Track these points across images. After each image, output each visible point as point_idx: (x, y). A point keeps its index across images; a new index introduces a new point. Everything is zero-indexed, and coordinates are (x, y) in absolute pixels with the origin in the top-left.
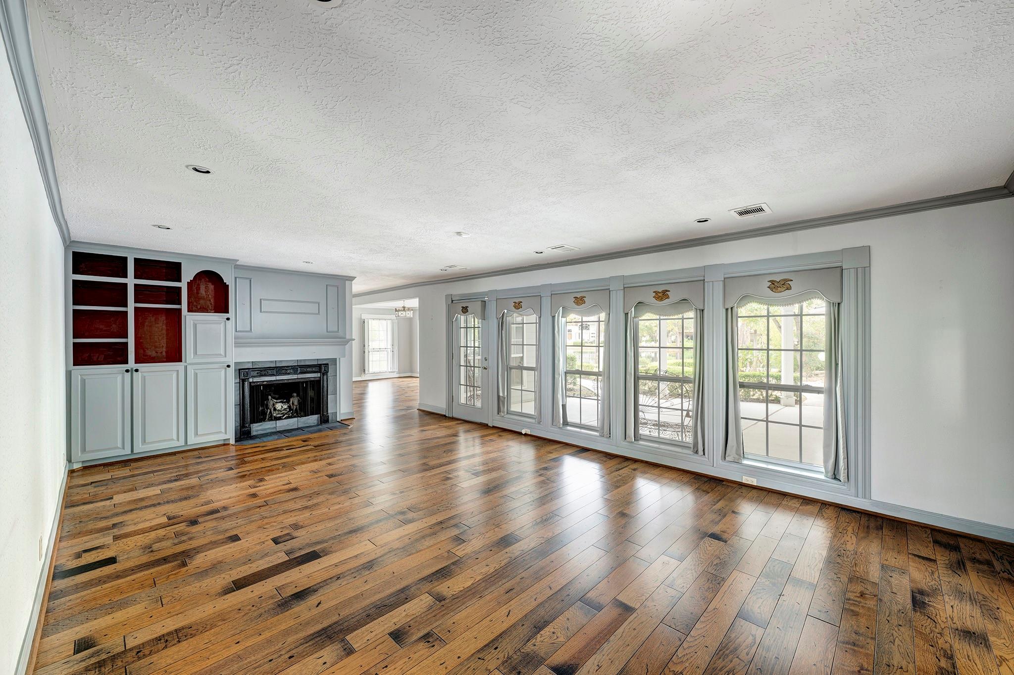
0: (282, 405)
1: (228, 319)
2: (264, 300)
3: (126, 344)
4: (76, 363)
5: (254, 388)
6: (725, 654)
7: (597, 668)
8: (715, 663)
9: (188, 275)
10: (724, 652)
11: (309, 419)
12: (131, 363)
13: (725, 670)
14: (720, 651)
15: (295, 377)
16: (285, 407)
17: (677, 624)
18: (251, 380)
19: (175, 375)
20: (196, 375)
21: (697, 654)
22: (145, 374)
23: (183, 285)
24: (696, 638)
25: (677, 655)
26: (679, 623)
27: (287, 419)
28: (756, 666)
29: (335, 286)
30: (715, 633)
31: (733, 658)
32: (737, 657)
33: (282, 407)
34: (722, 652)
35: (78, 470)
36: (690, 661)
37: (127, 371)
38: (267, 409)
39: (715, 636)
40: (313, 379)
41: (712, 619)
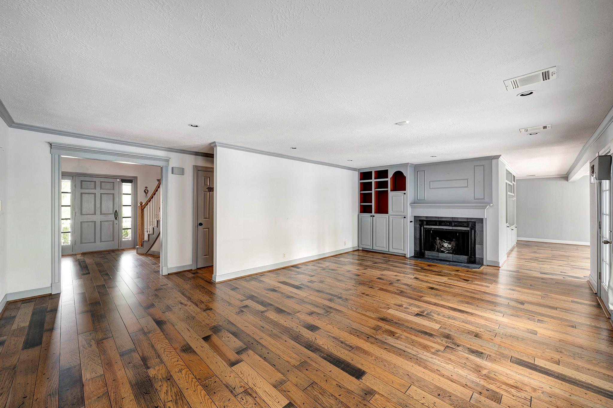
0: (448, 245)
1: (405, 194)
2: (432, 181)
3: (372, 205)
4: (361, 212)
5: (427, 231)
6: (177, 395)
7: (202, 346)
8: (176, 388)
9: (390, 175)
10: (179, 396)
11: (460, 257)
12: (373, 214)
13: (169, 390)
14: (181, 394)
15: (451, 228)
16: (450, 246)
17: (210, 382)
18: (425, 227)
19: (385, 219)
20: (392, 220)
21: (186, 383)
22: (376, 218)
23: (389, 179)
24: (196, 387)
25: (191, 374)
26: (211, 383)
27: (448, 253)
28: (160, 407)
29: (482, 165)
30: (194, 399)
31: (173, 398)
32: (171, 400)
33: (448, 246)
34: (180, 395)
35: (361, 250)
36: (184, 378)
37: (371, 216)
38: (436, 245)
39: (191, 397)
40: (463, 231)
41: (204, 403)
